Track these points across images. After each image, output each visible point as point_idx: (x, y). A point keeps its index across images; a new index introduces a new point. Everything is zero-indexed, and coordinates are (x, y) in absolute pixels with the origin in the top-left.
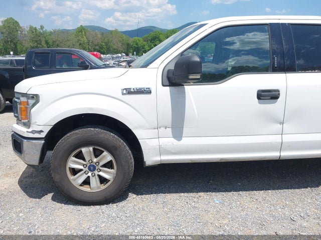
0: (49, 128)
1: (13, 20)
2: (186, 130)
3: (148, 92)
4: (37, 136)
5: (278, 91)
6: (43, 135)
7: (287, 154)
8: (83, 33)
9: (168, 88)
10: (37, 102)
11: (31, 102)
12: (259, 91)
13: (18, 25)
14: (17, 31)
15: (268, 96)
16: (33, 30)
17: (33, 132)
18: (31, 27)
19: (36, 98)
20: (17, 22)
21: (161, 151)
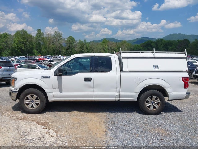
0: (19, 88)
1: (72, 37)
2: (63, 90)
3: (50, 77)
4: (16, 90)
5: (91, 78)
6: (18, 90)
7: (96, 99)
8: (106, 43)
9: (56, 76)
10: (17, 80)
11: (15, 80)
12: (85, 78)
13: (74, 40)
14: (73, 43)
15: (88, 80)
16: (81, 42)
17: (15, 89)
18: (80, 41)
19: (16, 79)
20: (73, 38)
21: (54, 97)
